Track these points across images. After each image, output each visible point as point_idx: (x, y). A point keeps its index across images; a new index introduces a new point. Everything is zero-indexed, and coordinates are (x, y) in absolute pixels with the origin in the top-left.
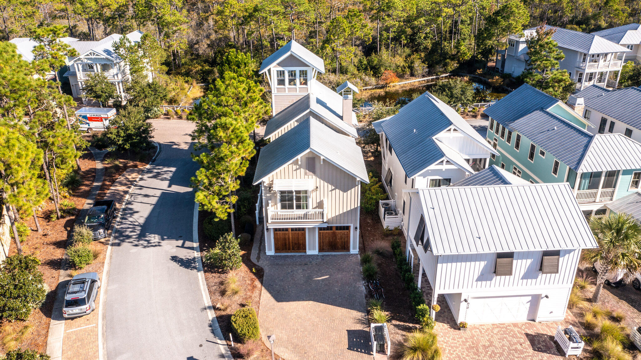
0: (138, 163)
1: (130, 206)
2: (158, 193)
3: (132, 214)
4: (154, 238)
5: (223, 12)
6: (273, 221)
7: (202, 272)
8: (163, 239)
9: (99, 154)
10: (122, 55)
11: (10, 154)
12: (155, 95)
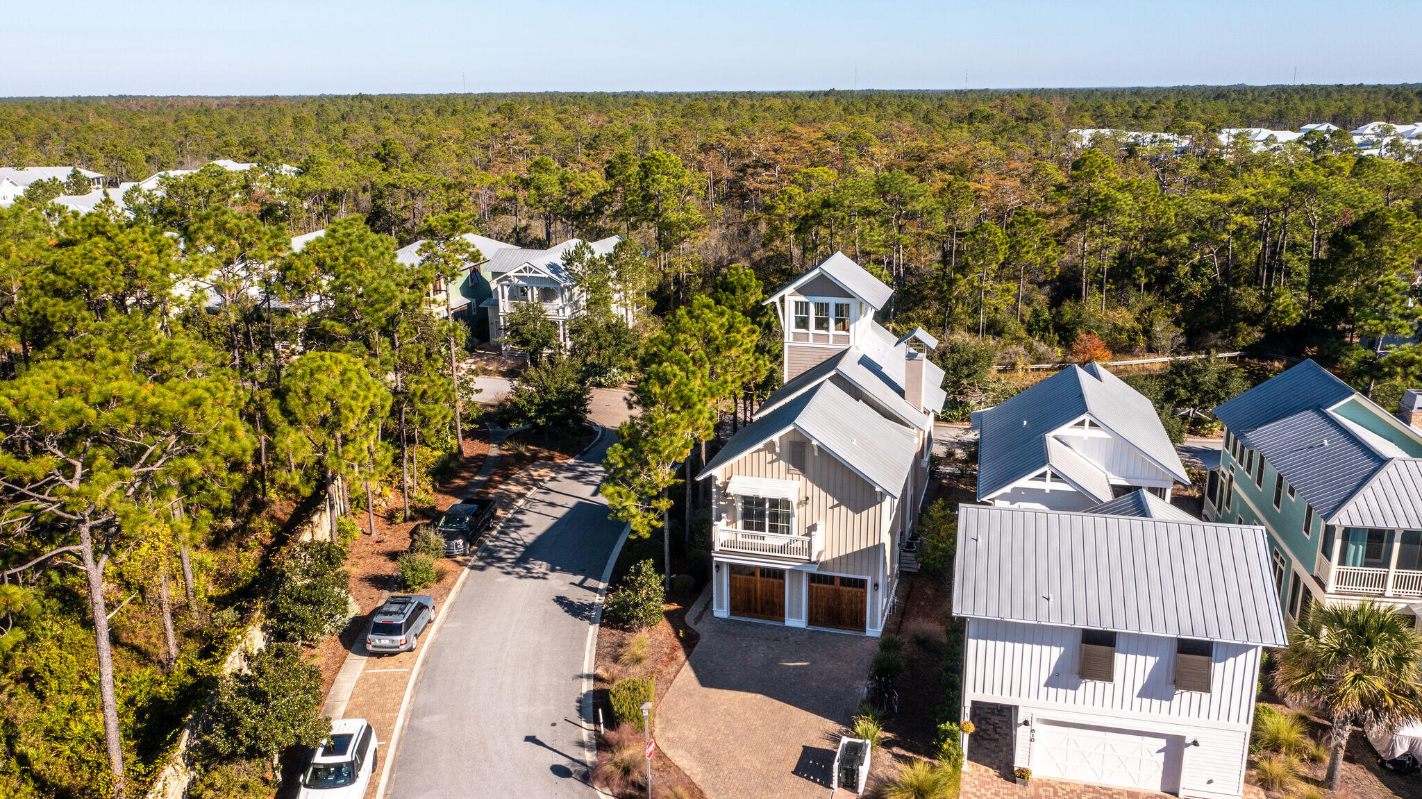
0: (557, 454)
1: (520, 517)
2: (572, 502)
3: (518, 528)
4: (540, 567)
5: (773, 207)
6: (723, 548)
7: (597, 625)
8: (553, 570)
9: (501, 434)
10: (577, 274)
11: (343, 393)
12: (617, 345)
